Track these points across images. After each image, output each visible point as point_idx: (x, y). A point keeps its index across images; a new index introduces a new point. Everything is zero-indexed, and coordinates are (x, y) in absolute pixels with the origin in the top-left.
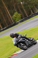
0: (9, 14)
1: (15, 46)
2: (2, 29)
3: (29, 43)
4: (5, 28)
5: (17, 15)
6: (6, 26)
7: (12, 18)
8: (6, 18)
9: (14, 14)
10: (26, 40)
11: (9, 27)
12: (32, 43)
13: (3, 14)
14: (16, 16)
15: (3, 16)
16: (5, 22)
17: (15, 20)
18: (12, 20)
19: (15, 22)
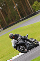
0: (29, 3)
1: (14, 48)
2: (21, 19)
3: (30, 45)
4: (24, 18)
5: (37, 4)
6: (26, 16)
7: (32, 7)
8: (25, 7)
9: (34, 3)
10: (26, 42)
11: (28, 16)
12: (33, 45)
13: (23, 3)
14: (35, 5)
15: (22, 5)
16: (24, 11)
17: (35, 9)
18: (32, 9)
19: (35, 11)
